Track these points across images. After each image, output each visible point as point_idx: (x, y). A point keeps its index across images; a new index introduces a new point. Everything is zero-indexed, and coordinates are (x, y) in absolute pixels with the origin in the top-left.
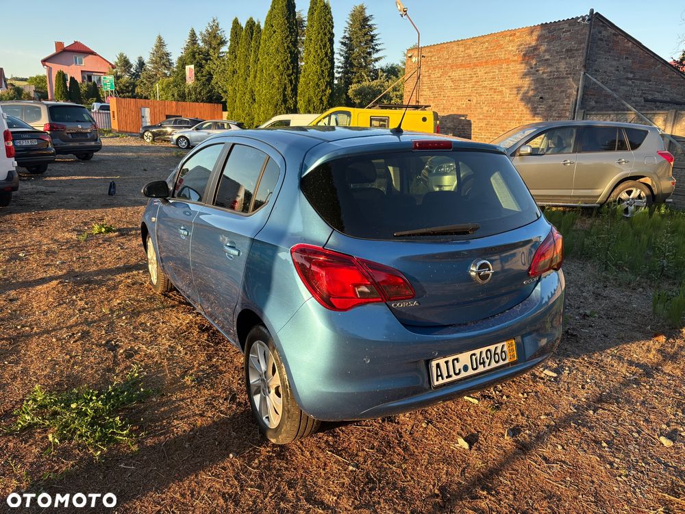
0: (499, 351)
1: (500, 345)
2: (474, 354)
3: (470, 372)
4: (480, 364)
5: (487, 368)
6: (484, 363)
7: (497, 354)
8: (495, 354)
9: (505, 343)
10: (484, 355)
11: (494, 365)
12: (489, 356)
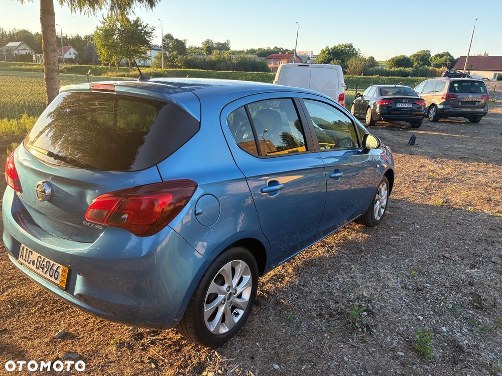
0: (55, 268)
1: (57, 265)
2: (40, 257)
3: (34, 268)
4: (41, 267)
5: (43, 274)
6: (43, 268)
7: (53, 270)
8: (51, 268)
9: (61, 266)
10: (45, 263)
11: (47, 276)
12: (47, 266)
